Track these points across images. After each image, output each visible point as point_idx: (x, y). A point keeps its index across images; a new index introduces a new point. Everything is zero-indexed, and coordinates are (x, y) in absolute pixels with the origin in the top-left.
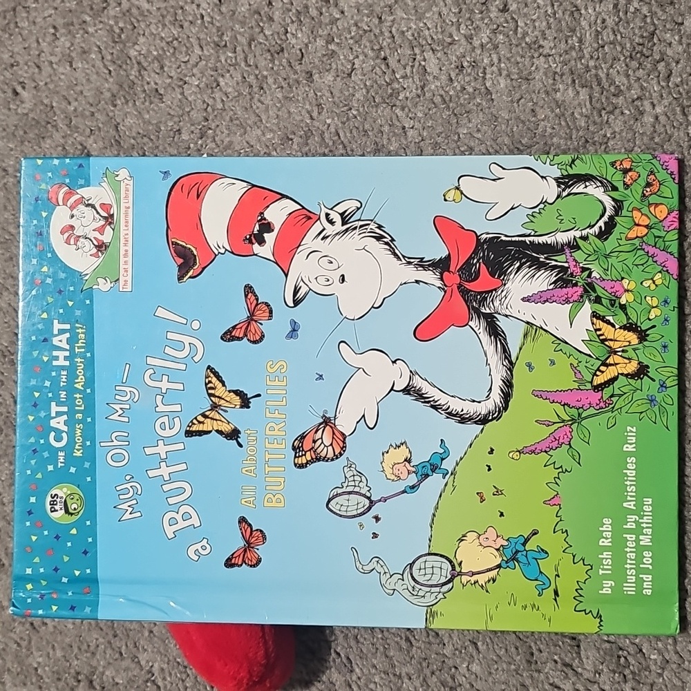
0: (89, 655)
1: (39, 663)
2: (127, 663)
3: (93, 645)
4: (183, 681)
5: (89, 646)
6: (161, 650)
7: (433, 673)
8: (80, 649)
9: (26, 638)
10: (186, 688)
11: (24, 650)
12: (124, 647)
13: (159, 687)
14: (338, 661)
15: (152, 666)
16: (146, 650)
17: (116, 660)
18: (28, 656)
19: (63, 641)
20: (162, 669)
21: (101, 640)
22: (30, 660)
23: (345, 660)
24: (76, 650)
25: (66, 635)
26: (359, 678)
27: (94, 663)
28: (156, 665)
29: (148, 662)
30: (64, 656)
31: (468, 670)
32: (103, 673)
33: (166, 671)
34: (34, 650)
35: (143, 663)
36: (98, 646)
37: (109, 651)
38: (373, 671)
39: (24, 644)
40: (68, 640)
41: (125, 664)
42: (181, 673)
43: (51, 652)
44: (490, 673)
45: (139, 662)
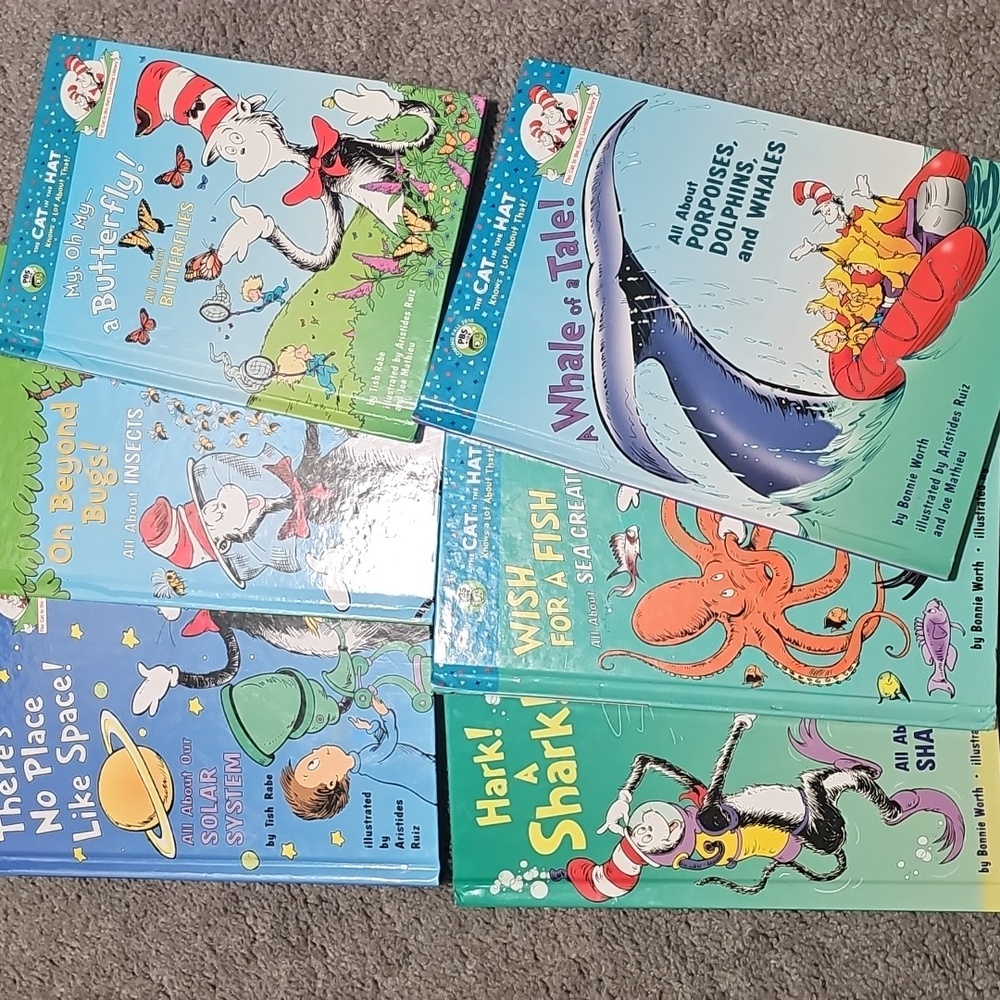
0: (105, 979)
1: (62, 993)
2: (139, 981)
3: (108, 970)
4: (189, 987)
5: (105, 971)
6: (168, 964)
7: (389, 947)
8: (97, 975)
9: (48, 973)
10: (192, 993)
11: (47, 985)
12: (136, 968)
13: (169, 996)
14: (314, 949)
15: (162, 980)
16: (154, 967)
17: (130, 979)
18: (51, 989)
19: (81, 971)
20: (171, 980)
21: (115, 965)
22: (54, 991)
23: (320, 948)
24: (94, 977)
25: (83, 965)
26: (332, 960)
27: (111, 985)
28: (165, 978)
29: (158, 976)
30: (84, 984)
31: (416, 940)
32: (119, 993)
33: (175, 981)
34: (55, 983)
35: (154, 978)
36: (112, 970)
37: (123, 973)
38: (343, 953)
39: (46, 979)
40: (85, 970)
41: (138, 982)
42: (187, 981)
43: (72, 982)
44: (432, 940)
45: (150, 978)
